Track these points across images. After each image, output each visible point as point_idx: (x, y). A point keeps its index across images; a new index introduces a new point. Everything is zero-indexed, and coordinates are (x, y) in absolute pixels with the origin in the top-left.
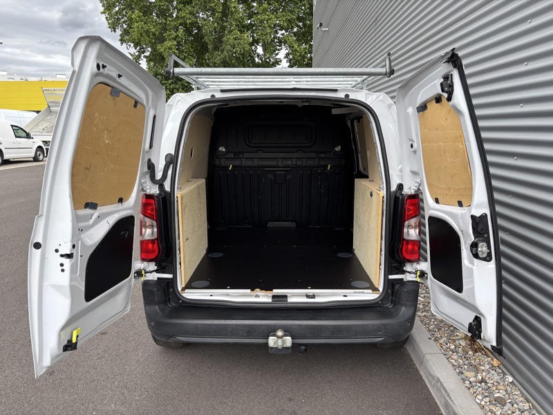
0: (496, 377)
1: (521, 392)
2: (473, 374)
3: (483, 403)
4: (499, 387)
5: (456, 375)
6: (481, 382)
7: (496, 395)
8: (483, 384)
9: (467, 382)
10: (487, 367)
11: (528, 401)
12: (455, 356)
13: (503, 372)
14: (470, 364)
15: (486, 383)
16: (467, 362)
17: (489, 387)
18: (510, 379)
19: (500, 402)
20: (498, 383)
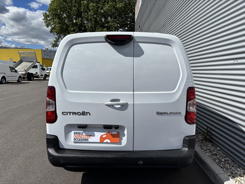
0: (214, 148)
1: (223, 152)
2: (205, 147)
3: (209, 155)
4: (215, 151)
5: (200, 148)
6: (208, 150)
7: (214, 153)
8: (209, 150)
9: (203, 150)
10: (210, 145)
11: (225, 154)
12: (198, 143)
13: (216, 147)
14: (204, 145)
15: (210, 150)
16: (203, 144)
17: (211, 151)
18: (219, 149)
19: (216, 155)
20: (215, 150)
